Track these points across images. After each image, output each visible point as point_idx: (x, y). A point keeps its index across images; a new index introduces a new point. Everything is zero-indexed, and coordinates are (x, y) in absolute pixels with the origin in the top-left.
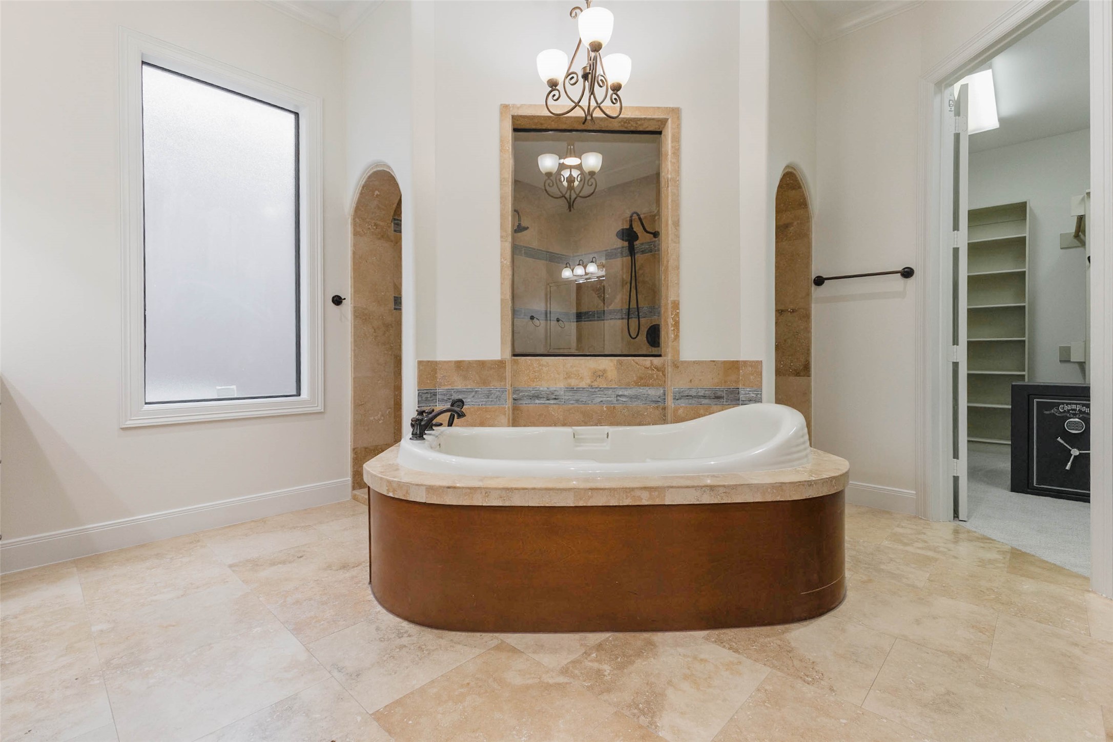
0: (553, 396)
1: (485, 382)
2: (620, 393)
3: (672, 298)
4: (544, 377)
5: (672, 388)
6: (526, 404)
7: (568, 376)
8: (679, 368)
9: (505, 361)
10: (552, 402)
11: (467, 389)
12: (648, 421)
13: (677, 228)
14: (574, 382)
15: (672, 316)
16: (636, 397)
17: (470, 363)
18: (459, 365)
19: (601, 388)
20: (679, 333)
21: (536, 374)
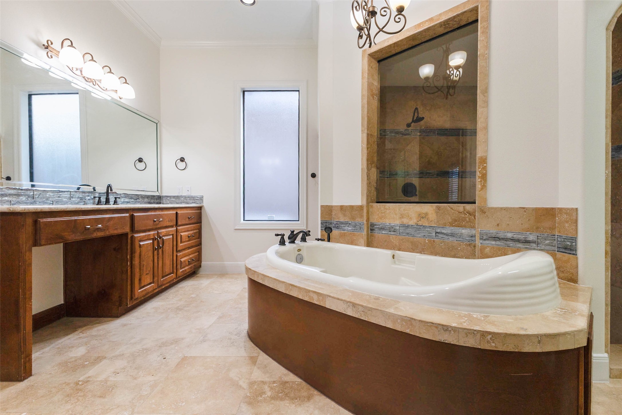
0: (392, 229)
1: (353, 218)
2: (438, 231)
3: (479, 153)
4: (387, 216)
5: (479, 230)
6: (377, 233)
7: (402, 217)
8: (486, 213)
9: (363, 206)
10: (392, 233)
11: (345, 222)
12: (462, 255)
13: (485, 94)
14: (405, 221)
15: (479, 170)
16: (452, 235)
17: (346, 206)
18: (342, 208)
19: (424, 226)
20: (486, 183)
21: (383, 214)
